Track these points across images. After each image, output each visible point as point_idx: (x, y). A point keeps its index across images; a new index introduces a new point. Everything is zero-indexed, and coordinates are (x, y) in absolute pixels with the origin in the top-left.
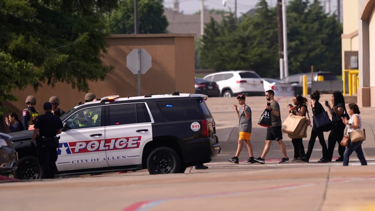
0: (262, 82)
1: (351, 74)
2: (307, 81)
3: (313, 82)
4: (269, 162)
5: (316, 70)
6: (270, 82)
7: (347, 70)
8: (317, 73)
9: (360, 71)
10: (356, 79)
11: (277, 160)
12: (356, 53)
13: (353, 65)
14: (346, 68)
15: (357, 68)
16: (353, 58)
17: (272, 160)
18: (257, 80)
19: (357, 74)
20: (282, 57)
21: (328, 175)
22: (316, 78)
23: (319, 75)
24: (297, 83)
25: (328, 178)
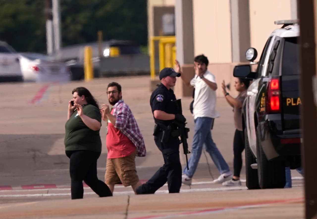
0: (18, 60)
1: (164, 44)
2: (92, 56)
3: (102, 58)
4: (30, 190)
5: (107, 38)
6: (32, 59)
7: (157, 38)
8: (107, 43)
9: (179, 39)
10: (173, 52)
11: (43, 187)
12: (171, 10)
13: (167, 29)
14: (156, 33)
15: (173, 34)
16: (167, 18)
17: (35, 187)
18: (11, 57)
19: (173, 44)
20: (51, 17)
21: (127, 210)
22: (107, 52)
23: (112, 46)
24: (76, 59)
25: (126, 214)
